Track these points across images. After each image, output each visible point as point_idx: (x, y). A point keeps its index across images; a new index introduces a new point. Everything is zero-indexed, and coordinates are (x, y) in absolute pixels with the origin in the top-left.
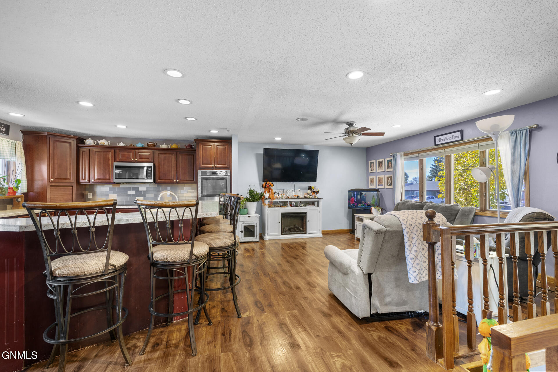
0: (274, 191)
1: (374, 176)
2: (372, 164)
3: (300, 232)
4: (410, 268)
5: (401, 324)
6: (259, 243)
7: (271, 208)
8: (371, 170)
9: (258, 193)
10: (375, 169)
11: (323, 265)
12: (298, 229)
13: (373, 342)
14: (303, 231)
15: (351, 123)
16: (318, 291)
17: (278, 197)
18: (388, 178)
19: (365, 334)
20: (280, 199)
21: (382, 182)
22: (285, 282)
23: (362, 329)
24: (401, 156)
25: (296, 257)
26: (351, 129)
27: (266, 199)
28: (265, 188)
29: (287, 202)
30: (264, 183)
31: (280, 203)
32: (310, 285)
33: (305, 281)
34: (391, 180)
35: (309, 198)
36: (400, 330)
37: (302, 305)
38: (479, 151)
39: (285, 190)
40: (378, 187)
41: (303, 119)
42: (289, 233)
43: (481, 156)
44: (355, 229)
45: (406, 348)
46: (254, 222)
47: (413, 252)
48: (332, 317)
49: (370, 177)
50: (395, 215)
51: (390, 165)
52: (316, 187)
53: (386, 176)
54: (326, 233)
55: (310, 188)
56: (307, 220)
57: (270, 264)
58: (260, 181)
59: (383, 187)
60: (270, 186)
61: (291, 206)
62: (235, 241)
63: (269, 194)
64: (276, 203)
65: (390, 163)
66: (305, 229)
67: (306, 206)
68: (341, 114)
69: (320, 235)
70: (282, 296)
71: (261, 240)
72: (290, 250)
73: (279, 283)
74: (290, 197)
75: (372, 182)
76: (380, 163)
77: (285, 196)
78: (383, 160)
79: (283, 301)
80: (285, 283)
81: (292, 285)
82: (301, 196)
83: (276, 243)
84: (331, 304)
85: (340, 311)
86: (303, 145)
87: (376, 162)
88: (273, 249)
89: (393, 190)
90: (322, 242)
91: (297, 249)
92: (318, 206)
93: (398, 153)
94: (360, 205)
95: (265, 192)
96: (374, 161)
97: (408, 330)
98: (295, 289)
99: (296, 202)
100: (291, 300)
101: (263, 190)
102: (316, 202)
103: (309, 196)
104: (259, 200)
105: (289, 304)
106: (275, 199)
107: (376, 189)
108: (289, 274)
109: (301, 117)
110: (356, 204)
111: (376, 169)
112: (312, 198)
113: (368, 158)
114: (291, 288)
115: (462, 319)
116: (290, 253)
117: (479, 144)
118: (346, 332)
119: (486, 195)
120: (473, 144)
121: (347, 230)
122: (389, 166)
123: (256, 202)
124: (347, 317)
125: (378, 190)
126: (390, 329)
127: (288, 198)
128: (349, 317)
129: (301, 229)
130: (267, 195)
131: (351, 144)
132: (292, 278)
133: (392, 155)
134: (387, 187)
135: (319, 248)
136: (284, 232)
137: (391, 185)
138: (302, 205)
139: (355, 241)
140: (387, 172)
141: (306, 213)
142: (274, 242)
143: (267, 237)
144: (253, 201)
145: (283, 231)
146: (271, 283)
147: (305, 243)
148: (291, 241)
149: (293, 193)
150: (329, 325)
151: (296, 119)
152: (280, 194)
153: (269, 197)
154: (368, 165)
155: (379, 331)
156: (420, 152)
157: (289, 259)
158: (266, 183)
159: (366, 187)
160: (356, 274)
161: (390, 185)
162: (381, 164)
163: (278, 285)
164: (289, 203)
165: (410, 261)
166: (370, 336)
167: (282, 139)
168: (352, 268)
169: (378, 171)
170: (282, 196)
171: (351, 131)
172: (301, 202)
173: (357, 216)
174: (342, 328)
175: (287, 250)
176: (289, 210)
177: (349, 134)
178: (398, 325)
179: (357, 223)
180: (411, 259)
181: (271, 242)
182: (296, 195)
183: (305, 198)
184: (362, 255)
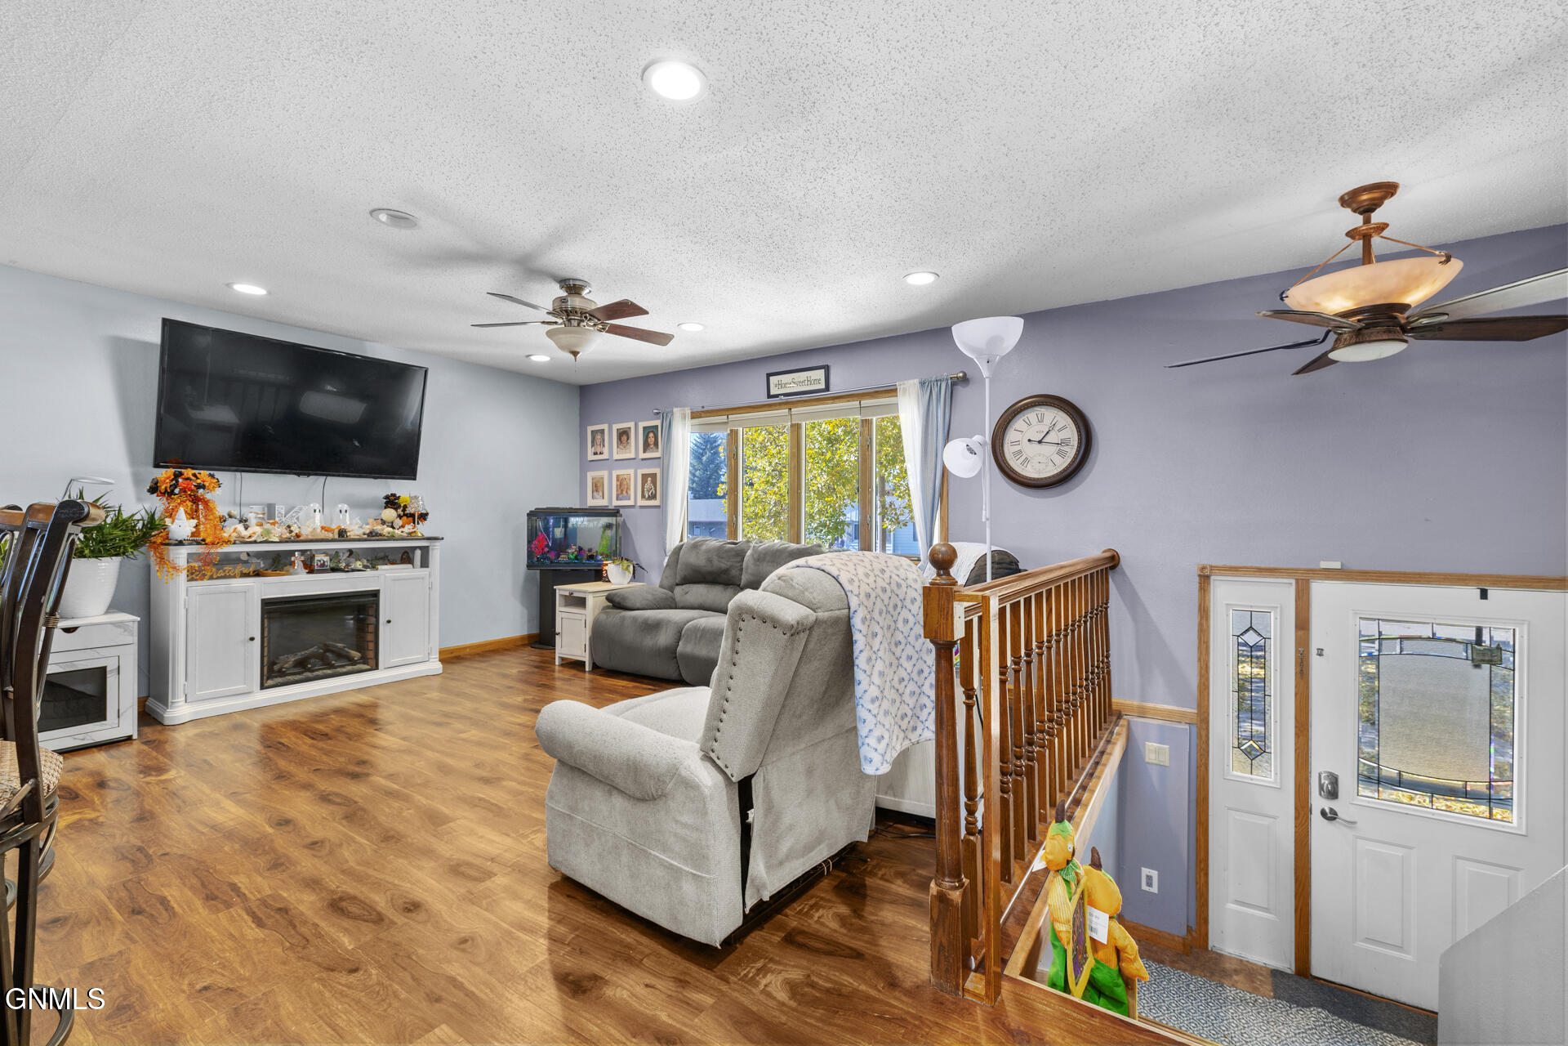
0: (221, 510)
1: (604, 469)
2: (598, 437)
3: (349, 668)
4: (870, 731)
5: (814, 907)
6: (136, 746)
7: (206, 582)
8: (595, 454)
9: (125, 515)
10: (606, 450)
11: (484, 774)
12: (342, 656)
13: (784, 1019)
14: (364, 660)
15: (577, 283)
16: (506, 889)
17: (245, 533)
18: (645, 477)
19: (746, 1001)
20: (255, 542)
21: (628, 489)
22: (341, 899)
23: (727, 981)
24: (684, 417)
25: (357, 769)
26: (575, 302)
27: (180, 543)
28: (169, 494)
29: (292, 553)
30: (164, 474)
31: (255, 560)
32: (463, 875)
33: (432, 864)
34: (654, 483)
35: (392, 538)
36: (827, 931)
37: (459, 986)
38: (859, 418)
39: (280, 509)
40: (616, 503)
41: (399, 218)
42: (297, 677)
43: (864, 431)
44: (558, 630)
45: (875, 987)
46: (103, 652)
47: (876, 679)
48: (606, 982)
49: (590, 475)
50: (823, 568)
51: (651, 440)
52: (416, 498)
53: (640, 472)
54: (452, 658)
55: (391, 502)
56: (382, 619)
57: (229, 835)
58: (134, 460)
59: (631, 502)
60: (199, 487)
61: (311, 571)
62: (35, 792)
63: (194, 522)
64: (228, 559)
65: (651, 435)
66: (371, 654)
67: (374, 567)
68: (557, 238)
69: (436, 666)
70: (344, 978)
71: (147, 730)
72: (321, 744)
73: (309, 913)
74: (306, 532)
75: (598, 487)
76: (623, 435)
77: (277, 532)
78: (631, 425)
79: (358, 1002)
80: (338, 906)
81: (380, 901)
82: (355, 528)
83: (238, 727)
84: (577, 929)
85: (621, 942)
86: (361, 339)
87: (611, 430)
88: (226, 757)
89: (662, 509)
90: (443, 689)
91: (350, 737)
92: (425, 564)
93: (675, 410)
94: (563, 558)
95: (171, 514)
96: (605, 427)
97: (842, 920)
98: (400, 919)
99: (334, 556)
100: (402, 983)
101: (157, 504)
102: (418, 553)
103: (390, 529)
104: (136, 547)
105: (396, 1004)
106: (228, 542)
107: (610, 508)
108: (346, 854)
109: (395, 204)
110: (552, 556)
111: (611, 449)
112: (403, 539)
113: (584, 419)
114: (379, 919)
115: (919, 830)
116: (325, 758)
117: (862, 402)
118: (684, 1024)
119: (871, 521)
120: (849, 401)
121: (522, 638)
122: (649, 445)
123: (117, 560)
124: (659, 955)
125: (615, 513)
126: (800, 939)
127: (297, 539)
128: (664, 952)
129: (356, 655)
130: (181, 526)
131: (575, 354)
132: (370, 872)
133: (658, 413)
134: (641, 502)
135: (446, 715)
136: (272, 674)
137: (653, 497)
138: (359, 563)
139: (557, 668)
140: (643, 459)
141: (375, 594)
142: (223, 724)
143: (179, 711)
144: (96, 554)
145: (271, 670)
146: (259, 933)
147: (374, 706)
148: (313, 708)
149: (318, 520)
150: (613, 1031)
151: (372, 212)
152: (253, 521)
153: (193, 534)
154: (585, 437)
155: (778, 963)
156: (734, 412)
157: (324, 785)
158: (177, 476)
159: (578, 502)
160: (707, 792)
161: (650, 498)
162: (624, 438)
163: (303, 930)
164: (298, 560)
165: (870, 706)
166: (762, 998)
167: (269, 293)
168: (684, 773)
169: (616, 457)
170: (268, 532)
171: (574, 311)
172: (351, 552)
173: (562, 590)
174: (663, 1016)
175: (304, 748)
176: (297, 584)
177: (569, 320)
178: (812, 917)
179: (563, 614)
180: (873, 701)
181: (207, 729)
182: (334, 526)
183: (373, 535)
184: (724, 716)
